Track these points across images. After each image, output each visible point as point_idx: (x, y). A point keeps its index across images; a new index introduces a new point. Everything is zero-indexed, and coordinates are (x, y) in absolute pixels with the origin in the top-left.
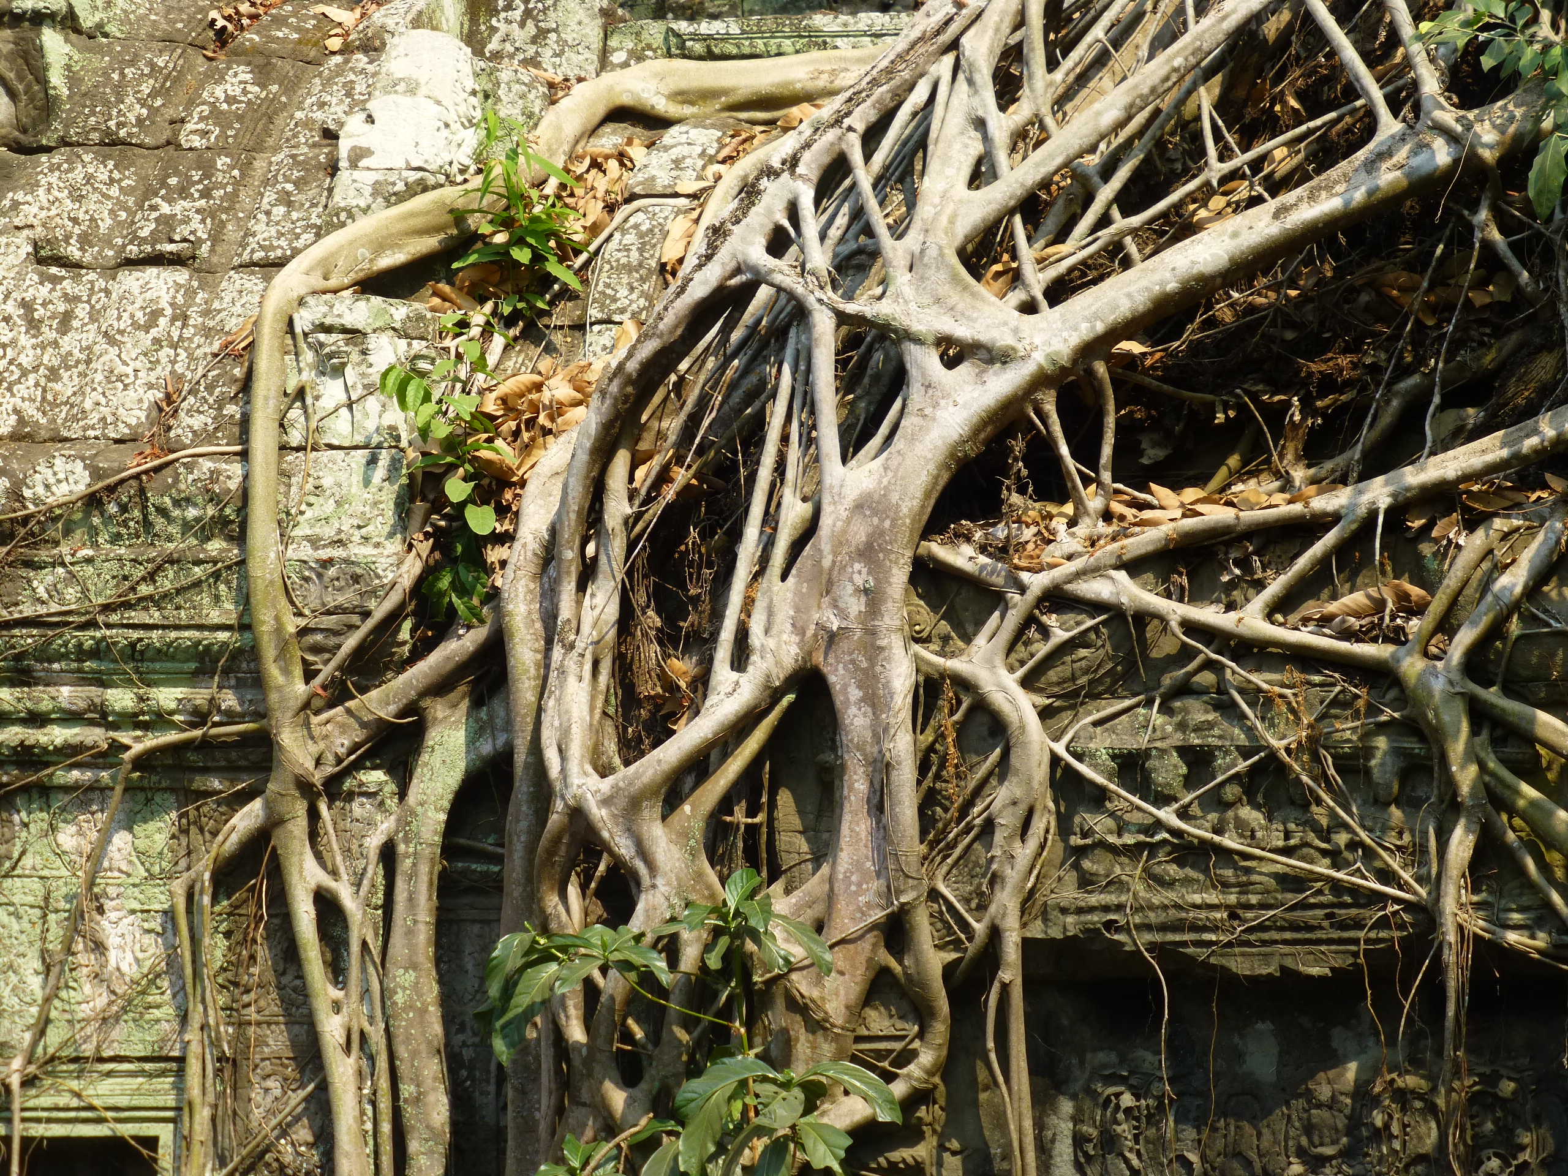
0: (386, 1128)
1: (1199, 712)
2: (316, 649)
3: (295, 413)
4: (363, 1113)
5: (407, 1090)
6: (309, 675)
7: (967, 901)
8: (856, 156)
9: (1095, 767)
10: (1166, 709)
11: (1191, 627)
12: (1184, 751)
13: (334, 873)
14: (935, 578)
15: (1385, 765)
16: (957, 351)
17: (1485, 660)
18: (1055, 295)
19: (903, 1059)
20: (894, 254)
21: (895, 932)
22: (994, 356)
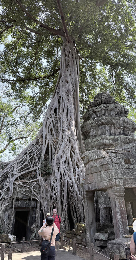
1: (23, 189)
9: (19, 191)
11: (23, 186)
14: (14, 183)
15: (29, 191)
16: (16, 175)
17: (33, 188)
18: (18, 173)
19: (10, 202)
20: (13, 171)
21: (11, 197)
22: (17, 175)
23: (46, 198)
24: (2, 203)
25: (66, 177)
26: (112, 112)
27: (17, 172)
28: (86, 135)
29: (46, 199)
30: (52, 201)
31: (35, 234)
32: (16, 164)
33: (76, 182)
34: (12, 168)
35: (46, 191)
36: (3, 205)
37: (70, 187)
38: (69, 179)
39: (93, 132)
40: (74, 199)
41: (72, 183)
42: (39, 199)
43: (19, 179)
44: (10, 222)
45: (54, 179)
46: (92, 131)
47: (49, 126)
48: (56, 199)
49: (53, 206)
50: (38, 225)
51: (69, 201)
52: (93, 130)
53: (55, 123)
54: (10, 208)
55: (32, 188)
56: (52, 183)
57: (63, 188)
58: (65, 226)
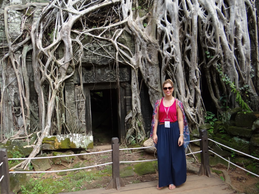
0: (23, 81)
1: (95, 44)
2: (13, 40)
3: (9, 20)
4: (20, 80)
5: (24, 78)
6: (12, 42)
7: (77, 60)
9: (87, 48)
10: (92, 44)
12: (94, 47)
13: (16, 60)
14: (72, 33)
15: (110, 48)
16: (73, 14)
17: (117, 40)
18: (80, 10)
19: (71, 72)
20: (67, 5)
21: (71, 62)
22: (76, 14)
23: (150, 60)
24: (53, 76)
25: (193, 9)
27: (76, 8)
29: (148, 62)
30: (164, 65)
31: (133, 130)
33: (220, 18)
35: (147, 45)
36: (56, 79)
37: (206, 32)
38: (201, 13)
40: (217, 57)
41: (211, 20)
42: (135, 64)
43: (84, 24)
44: (79, 111)
45: (163, 19)
48: (173, 61)
49: (165, 76)
50: (137, 115)
51: (204, 64)
54: (75, 84)
55: (115, 43)
56: (160, 26)
57: (188, 35)
58: (197, 114)
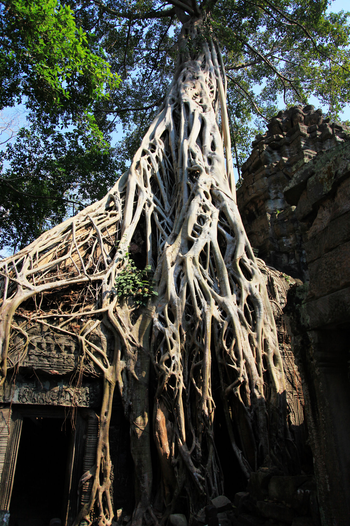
1: (49, 339)
8: (14, 262)
9: (34, 344)
10: (45, 338)
11: (51, 328)
12: (47, 343)
14: (16, 317)
15: (73, 348)
17: (87, 338)
18: (37, 284)
22: (30, 289)
25: (206, 307)
26: (328, 143)
28: (254, 210)
29: (133, 378)
32: (31, 255)
33: (243, 324)
34: (15, 264)
35: (135, 351)
37: (224, 342)
38: (216, 313)
39: (277, 198)
40: (239, 381)
42: (110, 379)
43: (38, 305)
45: (163, 314)
46: (275, 196)
47: (146, 169)
48: (173, 380)
52: (275, 193)
53: (163, 165)
55: (83, 338)
56: (158, 324)
58: (207, 479)
